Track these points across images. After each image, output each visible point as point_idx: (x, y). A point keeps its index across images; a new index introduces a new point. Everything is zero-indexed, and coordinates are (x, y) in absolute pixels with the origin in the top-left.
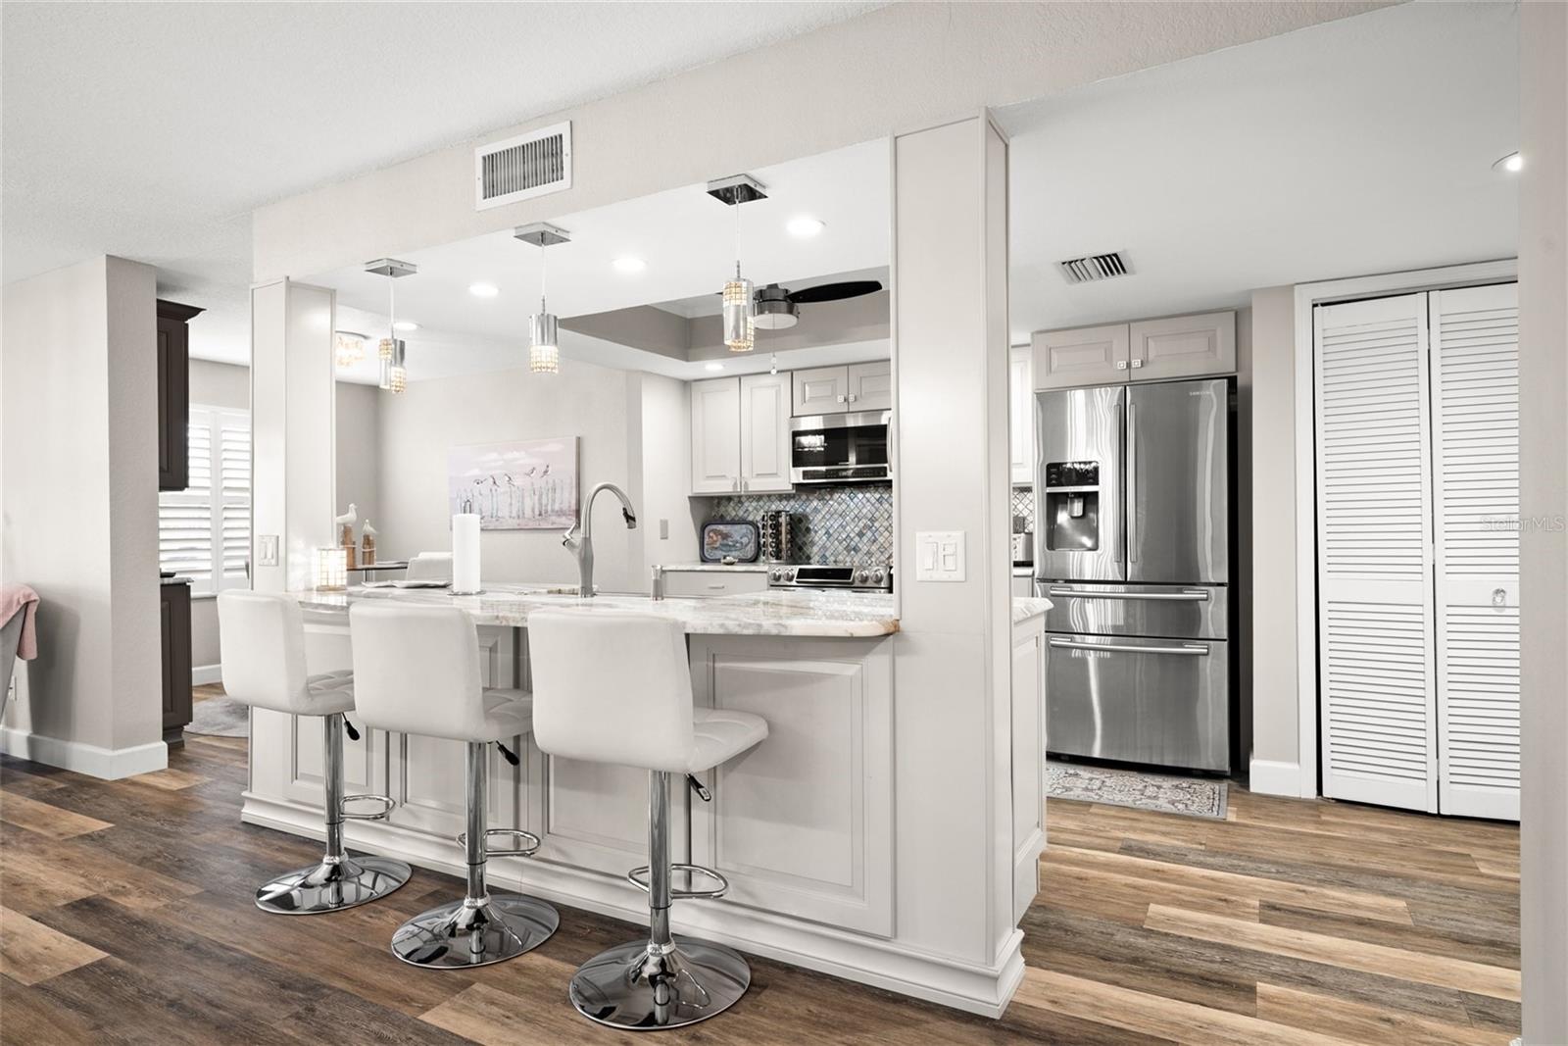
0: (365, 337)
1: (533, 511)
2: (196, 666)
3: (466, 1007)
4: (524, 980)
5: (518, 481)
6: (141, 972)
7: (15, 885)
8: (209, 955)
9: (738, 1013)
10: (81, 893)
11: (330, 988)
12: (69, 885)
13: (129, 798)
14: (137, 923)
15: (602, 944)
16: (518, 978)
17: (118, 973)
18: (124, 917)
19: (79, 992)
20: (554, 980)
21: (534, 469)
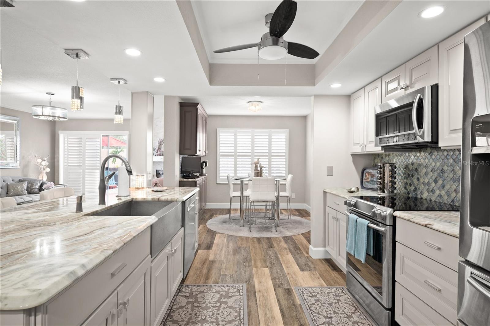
0: (261, 102)
2: (233, 203)
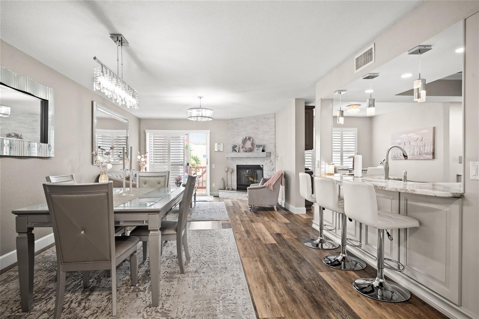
0: (359, 105)
1: (417, 153)
3: (329, 275)
4: (346, 275)
5: (412, 143)
6: (280, 247)
7: (271, 228)
8: (291, 249)
9: (395, 304)
10: (279, 232)
11: (306, 261)
12: (277, 230)
13: (296, 218)
14: (284, 240)
15: (372, 276)
16: (345, 275)
17: (276, 246)
18: (283, 238)
19: (269, 247)
20: (353, 278)
21: (418, 139)
